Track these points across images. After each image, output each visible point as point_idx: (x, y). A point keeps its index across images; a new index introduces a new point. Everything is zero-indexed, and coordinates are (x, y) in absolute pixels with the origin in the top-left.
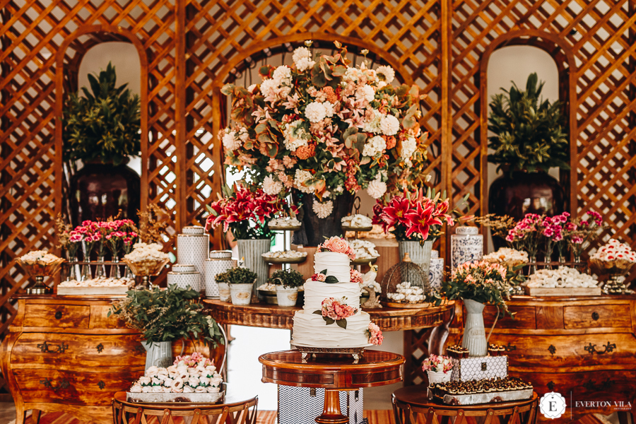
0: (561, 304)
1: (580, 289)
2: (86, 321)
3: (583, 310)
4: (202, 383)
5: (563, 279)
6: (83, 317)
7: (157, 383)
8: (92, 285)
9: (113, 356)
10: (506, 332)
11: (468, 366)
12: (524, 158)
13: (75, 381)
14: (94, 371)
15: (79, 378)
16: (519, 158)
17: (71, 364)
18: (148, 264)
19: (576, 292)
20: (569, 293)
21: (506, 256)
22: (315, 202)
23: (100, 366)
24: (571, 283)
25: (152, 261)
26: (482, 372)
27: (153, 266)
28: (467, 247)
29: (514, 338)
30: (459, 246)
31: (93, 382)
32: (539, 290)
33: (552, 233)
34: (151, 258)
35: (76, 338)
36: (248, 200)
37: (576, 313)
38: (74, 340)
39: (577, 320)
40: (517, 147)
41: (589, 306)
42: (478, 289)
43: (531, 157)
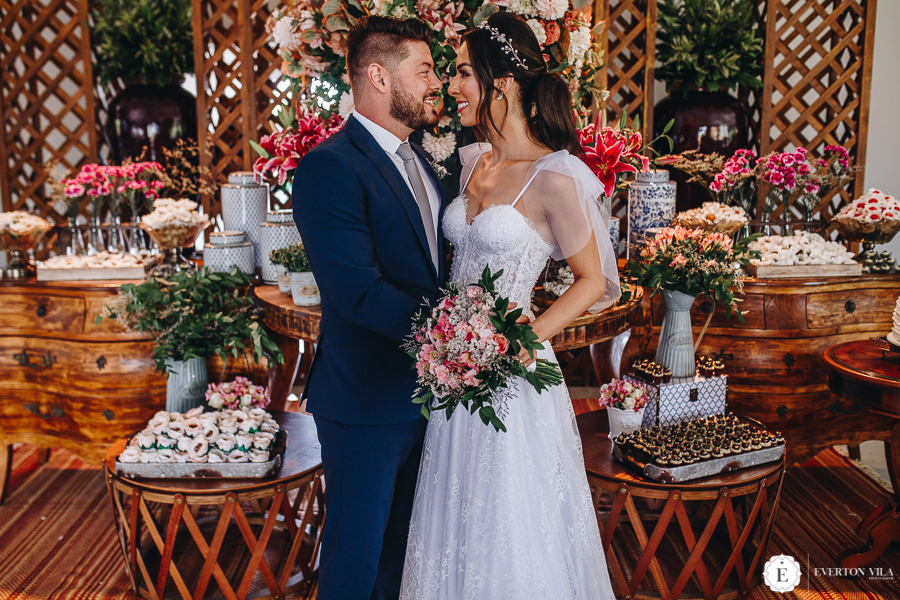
0: (803, 291)
1: (832, 267)
2: (79, 321)
3: (833, 298)
4: (240, 445)
5: (805, 252)
6: (76, 315)
7: (165, 444)
8: (90, 265)
9: (121, 375)
10: (717, 333)
11: (670, 397)
12: (703, 72)
13: (71, 409)
14: (96, 396)
15: (75, 405)
16: (696, 72)
17: (62, 384)
18: (174, 232)
19: (825, 271)
20: (815, 273)
21: (717, 215)
22: (427, 135)
23: (104, 389)
24: (818, 257)
25: (180, 228)
26: (690, 404)
27: (183, 234)
28: (653, 200)
29: (729, 341)
30: (643, 199)
31: (97, 411)
32: (769, 270)
33: (783, 180)
34: (177, 223)
35: (66, 346)
36: (318, 132)
37: (823, 302)
38: (63, 349)
39: (828, 313)
40: (696, 57)
41: (842, 292)
42: (692, 277)
43: (712, 70)
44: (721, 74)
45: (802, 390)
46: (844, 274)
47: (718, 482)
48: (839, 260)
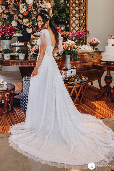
0: (86, 55)
5: (85, 48)
10: (73, 62)
11: (69, 73)
16: (58, 17)
19: (89, 51)
20: (87, 51)
21: (71, 42)
22: (27, 28)
24: (87, 49)
26: (71, 74)
29: (75, 64)
33: (80, 36)
36: (6, 28)
37: (89, 56)
39: (89, 58)
40: (58, 14)
41: (91, 55)
42: (71, 52)
43: (61, 17)
44: (62, 17)
45: (87, 71)
46: (92, 51)
47: (80, 84)
48: (90, 49)
